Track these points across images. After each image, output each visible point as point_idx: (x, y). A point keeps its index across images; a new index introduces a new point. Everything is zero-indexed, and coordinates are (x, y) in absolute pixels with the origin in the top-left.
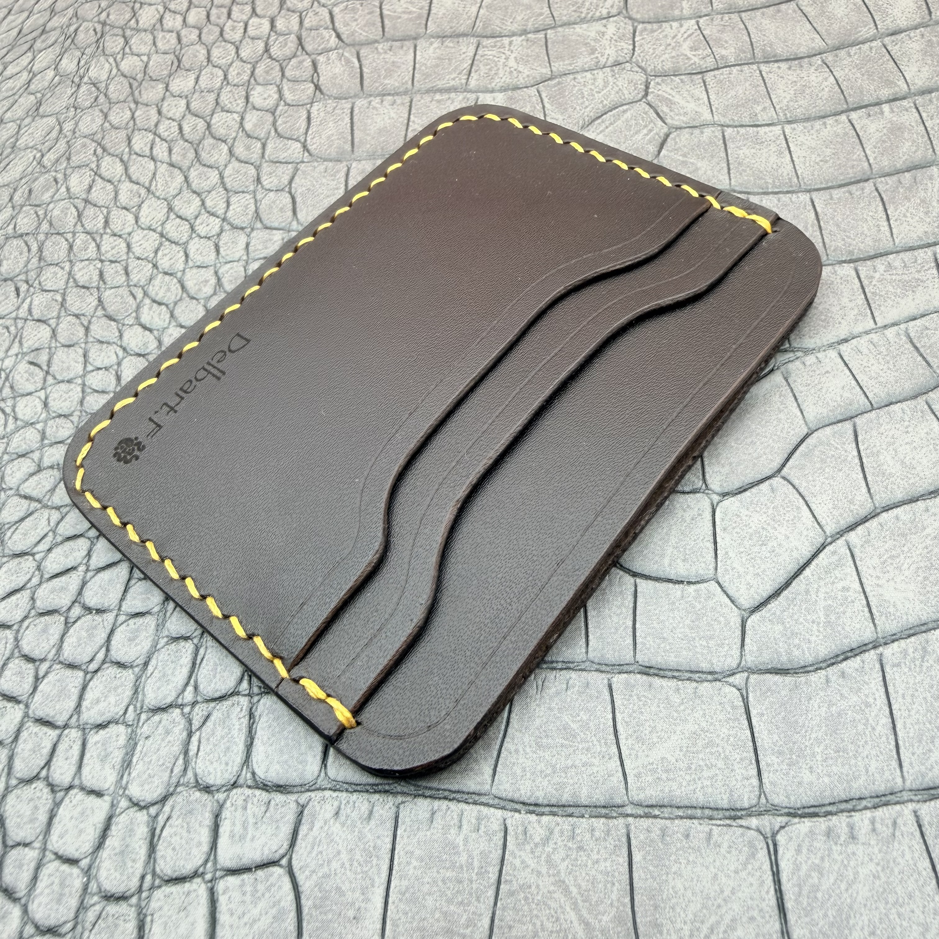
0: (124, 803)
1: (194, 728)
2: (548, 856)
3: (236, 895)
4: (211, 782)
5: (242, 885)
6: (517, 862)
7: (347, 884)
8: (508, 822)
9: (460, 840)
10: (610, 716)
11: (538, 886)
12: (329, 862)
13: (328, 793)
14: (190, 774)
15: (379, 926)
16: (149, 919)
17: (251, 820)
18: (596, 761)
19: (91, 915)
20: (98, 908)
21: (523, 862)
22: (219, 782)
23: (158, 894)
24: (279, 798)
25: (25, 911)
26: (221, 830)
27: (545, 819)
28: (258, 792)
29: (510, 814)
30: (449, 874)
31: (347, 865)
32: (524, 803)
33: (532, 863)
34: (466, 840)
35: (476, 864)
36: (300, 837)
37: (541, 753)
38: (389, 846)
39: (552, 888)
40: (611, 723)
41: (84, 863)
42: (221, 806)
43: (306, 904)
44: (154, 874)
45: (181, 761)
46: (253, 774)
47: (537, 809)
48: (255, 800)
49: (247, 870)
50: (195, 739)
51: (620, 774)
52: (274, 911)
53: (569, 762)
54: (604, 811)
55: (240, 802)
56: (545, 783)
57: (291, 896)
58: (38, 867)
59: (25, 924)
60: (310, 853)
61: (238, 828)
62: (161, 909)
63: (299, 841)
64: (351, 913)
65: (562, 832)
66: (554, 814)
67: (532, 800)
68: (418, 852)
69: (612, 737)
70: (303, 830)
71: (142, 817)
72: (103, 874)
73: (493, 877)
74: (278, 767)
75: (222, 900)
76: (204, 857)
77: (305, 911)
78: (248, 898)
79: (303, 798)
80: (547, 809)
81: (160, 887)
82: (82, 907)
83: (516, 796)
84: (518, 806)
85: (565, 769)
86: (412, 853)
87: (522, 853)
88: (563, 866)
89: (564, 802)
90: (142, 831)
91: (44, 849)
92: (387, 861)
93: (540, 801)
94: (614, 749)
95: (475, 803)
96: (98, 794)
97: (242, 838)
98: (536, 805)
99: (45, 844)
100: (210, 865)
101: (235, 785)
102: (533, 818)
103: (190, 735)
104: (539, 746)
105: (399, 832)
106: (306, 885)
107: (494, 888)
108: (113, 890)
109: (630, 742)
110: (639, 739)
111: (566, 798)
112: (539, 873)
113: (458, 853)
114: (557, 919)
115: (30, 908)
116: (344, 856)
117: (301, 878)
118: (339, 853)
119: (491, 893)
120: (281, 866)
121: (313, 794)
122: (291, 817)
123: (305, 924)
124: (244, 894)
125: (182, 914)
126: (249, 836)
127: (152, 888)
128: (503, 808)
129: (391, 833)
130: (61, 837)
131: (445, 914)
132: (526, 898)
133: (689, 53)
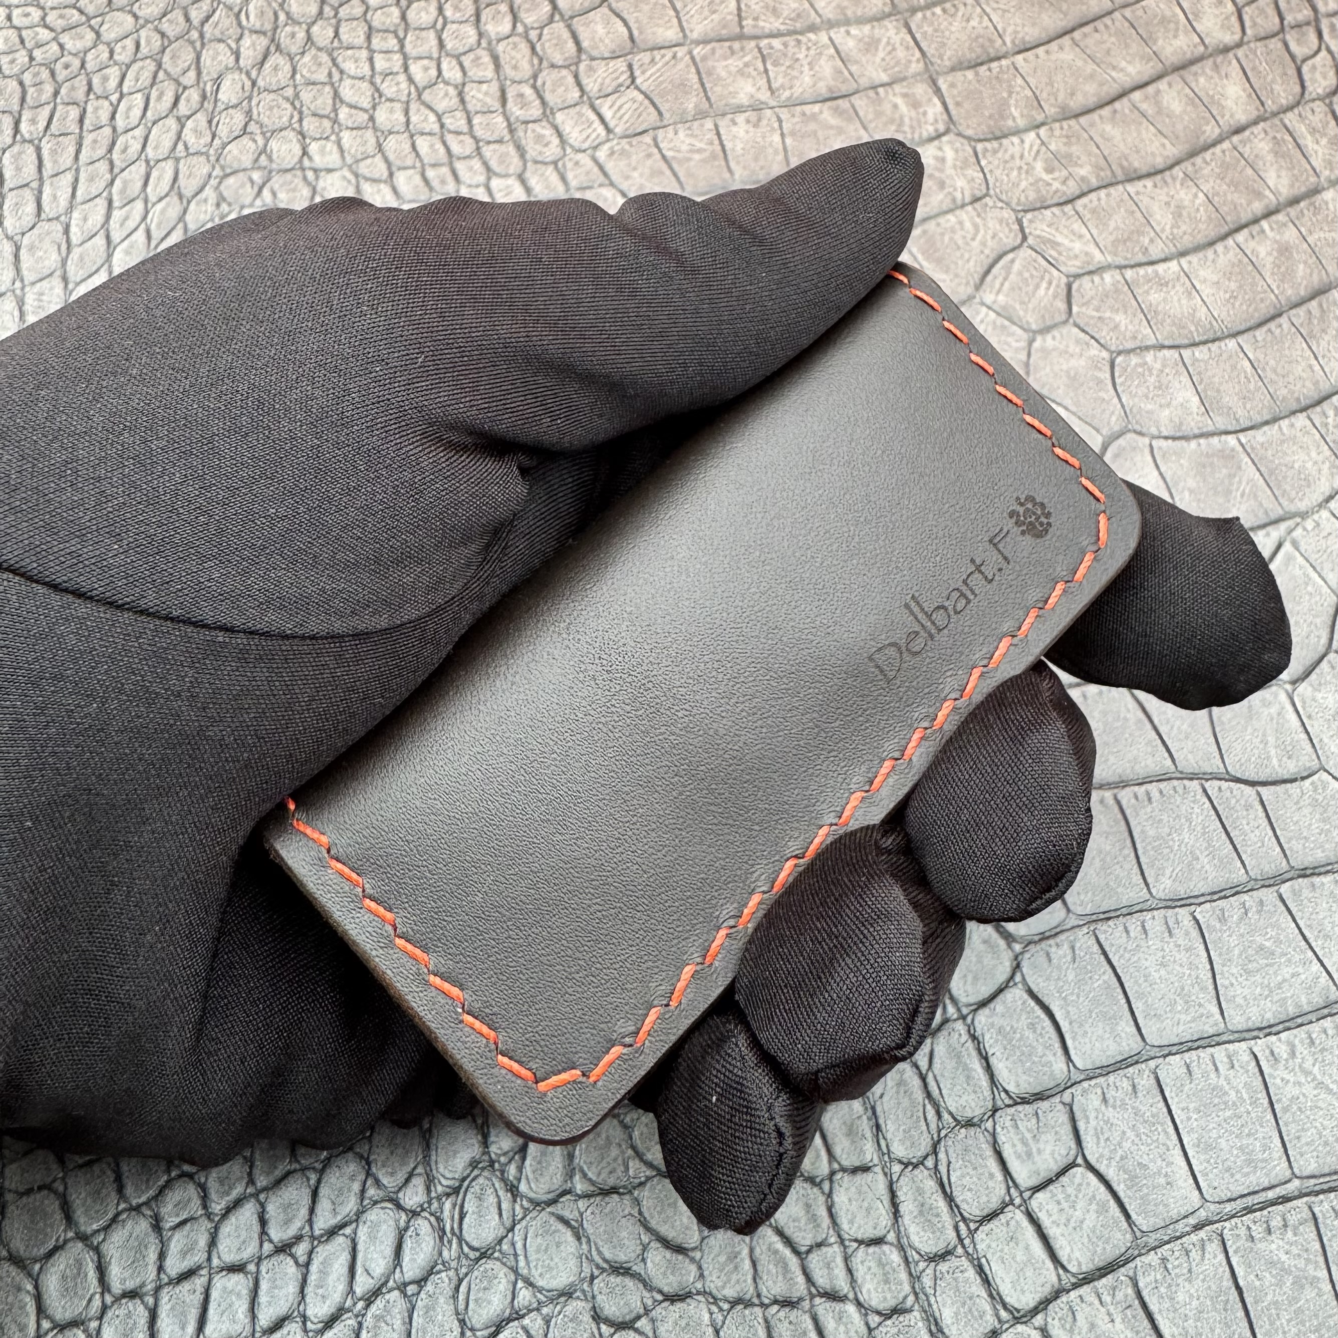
0: (897, 1168)
1: (924, 1070)
2: (1300, 1066)
3: (1053, 1207)
4: (970, 1115)
5: (1054, 1195)
6: (1278, 1081)
7: (1145, 1157)
8: (1255, 1050)
9: (1222, 1082)
10: (1294, 925)
11: (1304, 1095)
12: (1119, 1144)
13: (1085, 1084)
14: (946, 1116)
15: (1191, 1181)
16: (983, 1261)
17: (1028, 1136)
18: (1300, 970)
19: (927, 1281)
20: (929, 1271)
21: (1282, 1080)
22: (978, 1112)
23: (980, 1236)
24: (1044, 1105)
25: (859, 1304)
26: (1005, 1155)
27: (1283, 1035)
28: (1020, 1108)
29: (1253, 1042)
30: (1228, 1113)
31: (1137, 1140)
32: (1260, 1029)
33: (1290, 1077)
34: (1227, 1079)
35: (1245, 1096)
36: (1082, 1133)
37: (1253, 979)
38: (1165, 1110)
39: (1315, 1092)
40: (1297, 931)
41: (891, 1237)
42: (994, 1135)
43: (1120, 1189)
44: (964, 1219)
45: (929, 1107)
46: (1006, 1092)
47: (1274, 1030)
48: (1022, 1115)
49: (1049, 1182)
50: (930, 1079)
51: (1324, 974)
52: (1094, 1207)
53: (1279, 978)
54: (1326, 1011)
55: (1008, 1123)
56: (1269, 1004)
57: (1102, 1188)
58: (846, 1259)
59: (866, 1315)
60: (1098, 1143)
61: (1020, 1147)
62: (989, 1247)
63: (1083, 1137)
64: (1162, 1181)
65: (1302, 1042)
66: (1289, 1029)
67: (1264, 1024)
68: (1192, 1106)
69: (1303, 943)
70: (1081, 1125)
71: (921, 1174)
72: (915, 1240)
73: (1266, 1102)
74: (1024, 1077)
75: (1043, 1217)
76: (1003, 1187)
77: (1121, 1194)
78: (1065, 1205)
79: (1067, 1097)
80: (1281, 1027)
81: (977, 1229)
82: (914, 1278)
83: (1250, 1025)
84: (1255, 1033)
85: (1279, 986)
86: (1187, 1108)
87: (1278, 1072)
88: (1316, 1070)
89: (1291, 1016)
90: (930, 1185)
91: (842, 1241)
92: (1170, 1123)
93: (1272, 1022)
94: (1310, 954)
95: (1218, 1044)
96: (865, 1169)
97: (1029, 1155)
98: (1270, 1026)
99: (839, 1236)
100: (1012, 1190)
101: (995, 1110)
102: (1273, 1038)
104: (1248, 972)
105: (1167, 1094)
106: (1111, 1174)
107: (1269, 1110)
108: (934, 1250)
109: (1320, 943)
110: (1327, 937)
111: (1292, 1011)
112: (1299, 1084)
113: (1226, 1093)
114: (1332, 1116)
115: (861, 1299)
116: (1130, 1134)
117: (1102, 1168)
118: (1124, 1133)
119: (1269, 1116)
120: (1079, 1165)
121: (1072, 1090)
122: (1064, 1118)
123: (1128, 1207)
124: (1059, 1203)
125: (1012, 1244)
126: (1034, 1150)
127: (972, 1233)
128: (1244, 1040)
129: (1160, 1098)
130: (851, 1222)
131: (1241, 1148)
132: (1300, 1109)
133: (1047, 177)
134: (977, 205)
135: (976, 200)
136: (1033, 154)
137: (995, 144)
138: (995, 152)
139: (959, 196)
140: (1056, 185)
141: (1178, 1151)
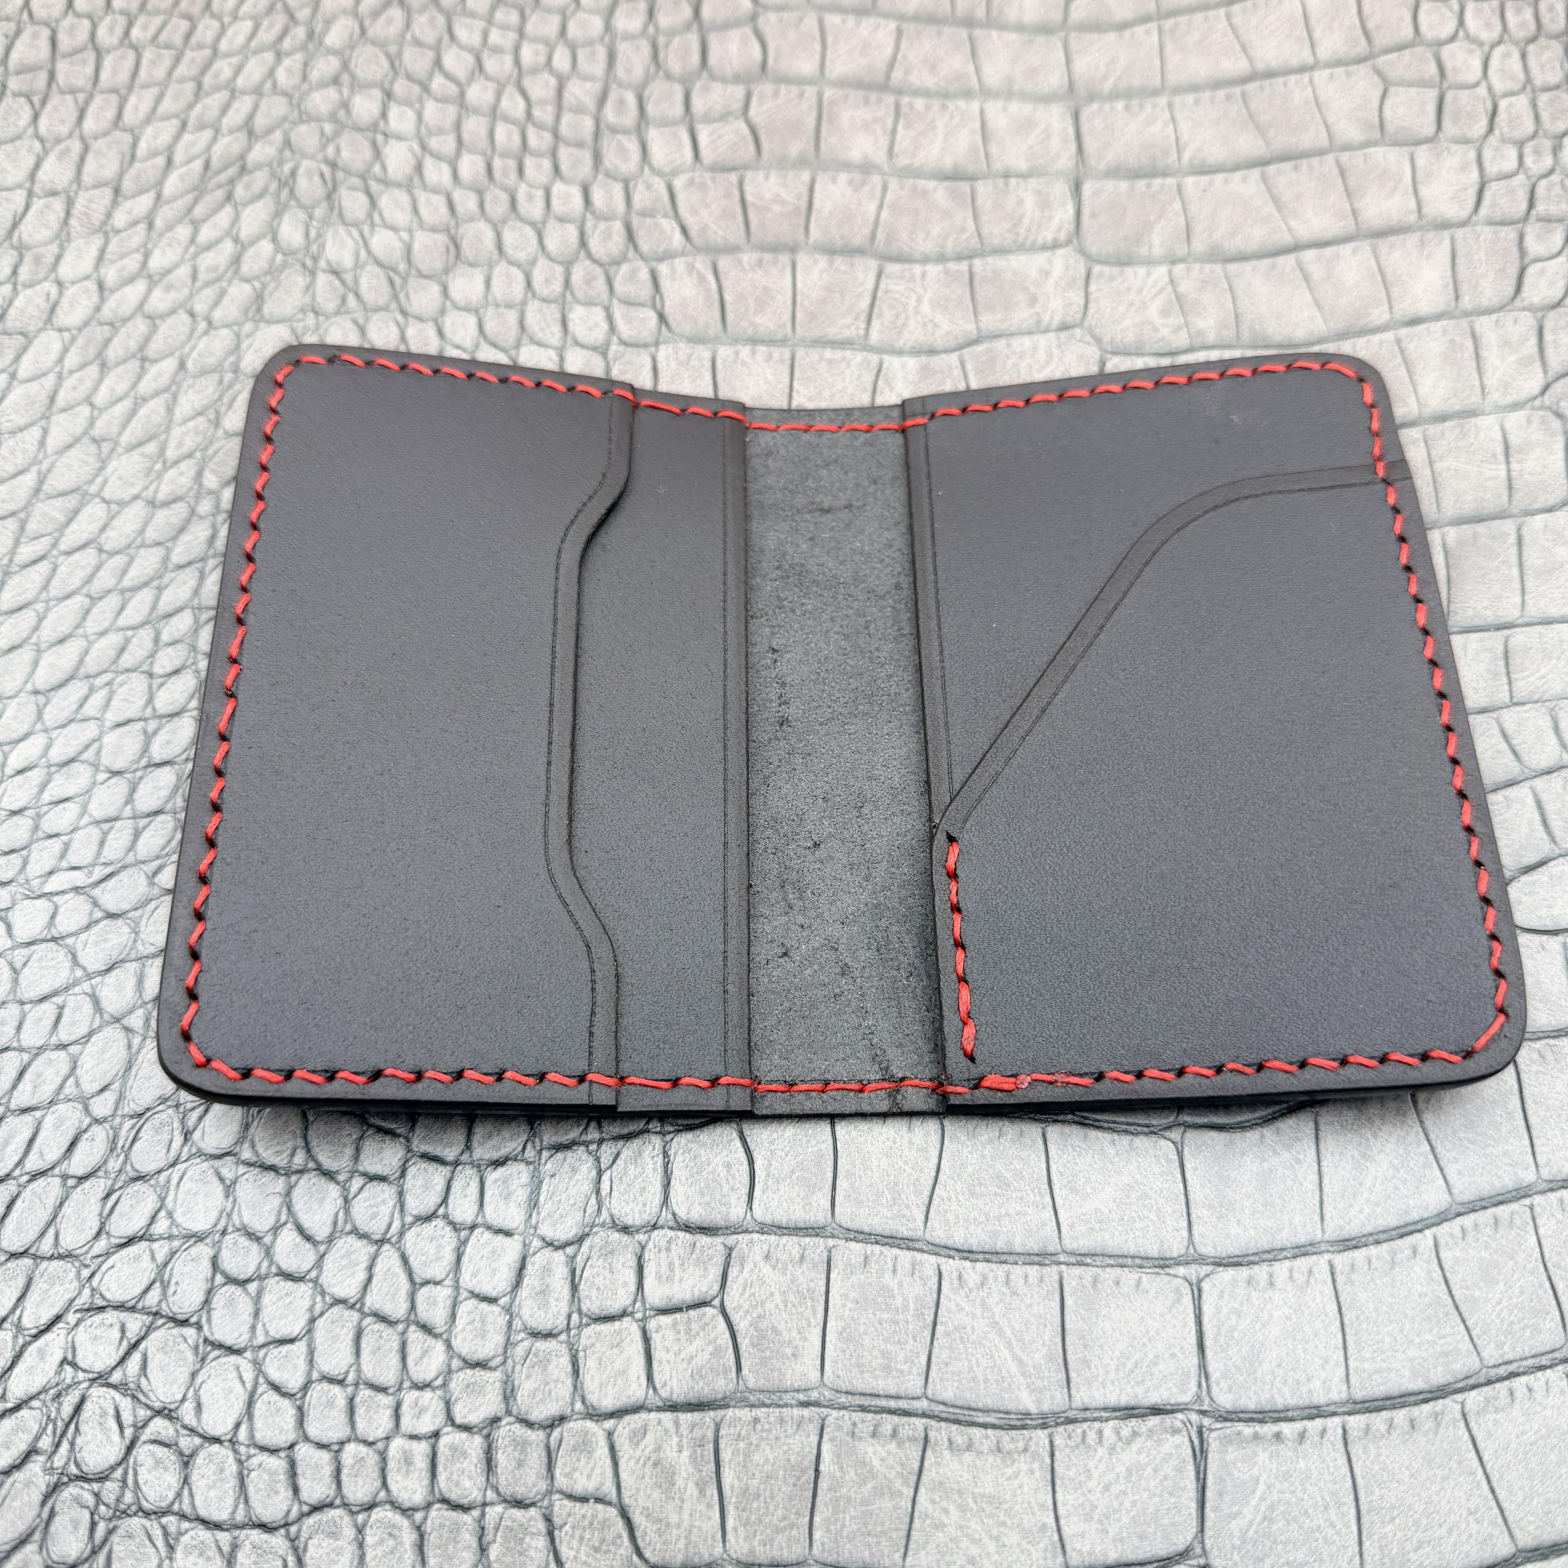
0: (536, 1243)
1: (603, 1167)
2: (983, 1300)
3: (670, 1335)
4: (630, 1222)
5: (675, 1324)
6: (953, 1306)
7: (783, 1325)
8: (943, 1268)
9: (894, 1285)
10: (1044, 1166)
11: (973, 1328)
12: (763, 1303)
13: (755, 1236)
14: (605, 1214)
15: (818, 1362)
16: (581, 1354)
17: (677, 1262)
18: (1030, 1211)
19: (519, 1351)
20: (526, 1344)
21: (957, 1305)
22: (638, 1222)
23: (587, 1331)
24: (704, 1240)
25: (449, 1346)
26: (646, 1271)
27: (980, 1266)
28: (681, 1234)
29: (944, 1260)
30: (885, 1316)
31: (781, 1306)
32: (958, 1250)
33: (967, 1307)
34: (900, 1285)
35: (912, 1306)
36: (730, 1278)
37: (974, 1201)
38: (823, 1289)
39: (986, 1329)
40: (1045, 1173)
41: (504, 1301)
42: (643, 1248)
43: (744, 1344)
44: (580, 1312)
45: (593, 1201)
46: (674, 1215)
47: (971, 1256)
48: (680, 1242)
49: (677, 1309)
50: (606, 1178)
51: (1054, 1224)
52: (711, 1348)
53: (1003, 1211)
54: (1037, 1259)
55: (663, 1244)
56: (979, 1231)
57: (727, 1335)
58: (454, 1306)
59: (452, 1357)
60: (742, 1294)
61: (664, 1269)
62: (593, 1345)
63: (729, 1283)
64: (789, 1351)
65: (996, 1278)
66: (988, 1261)
67: (966, 1248)
68: (852, 1295)
69: (1046, 1187)
70: (733, 1273)
71: (559, 1257)
72: (526, 1313)
73: (930, 1319)
74: (699, 1209)
75: (656, 1339)
76: (632, 1297)
77: (743, 1348)
78: (683, 1336)
79: (731, 1240)
80: (981, 1256)
81: (588, 1325)
82: (508, 1344)
83: (950, 1243)
84: (952, 1253)
85: (999, 1218)
86: (846, 1296)
87: (958, 1298)
88: (997, 1310)
89: (999, 1250)
90: (561, 1271)
91: (457, 1287)
92: (822, 1303)
93: (975, 1248)
94: (1048, 1199)
95: (908, 1248)
96: (508, 1233)
97: (669, 1279)
98: (970, 1252)
99: (457, 1282)
100: (638, 1305)
101: (655, 1227)
102: (967, 1264)
103: (600, 1173)
104: (972, 1194)
105: (832, 1276)
106: (742, 1325)
107: (930, 1328)
108: (540, 1327)
109: (1064, 1192)
110: (1074, 1190)
111: (1000, 1246)
112: (974, 1316)
113: (893, 1296)
114: (992, 1356)
115: (453, 1343)
116: (778, 1299)
117: (735, 1318)
118: (772, 1295)
119: (927, 1334)
120: (714, 1307)
121: (740, 1237)
122: (720, 1260)
123: (743, 1361)
124: (678, 1332)
125: (616, 1350)
126: (677, 1277)
127: (580, 1326)
128: (936, 1254)
129: (824, 1276)
130: (474, 1275)
131: (882, 1353)
132: (961, 1338)
133: (1158, 321)
134: (1064, 335)
135: (1064, 327)
136: (1154, 291)
137: (1115, 270)
138: (1112, 278)
139: (1046, 318)
140: (1165, 332)
141: (818, 1331)
